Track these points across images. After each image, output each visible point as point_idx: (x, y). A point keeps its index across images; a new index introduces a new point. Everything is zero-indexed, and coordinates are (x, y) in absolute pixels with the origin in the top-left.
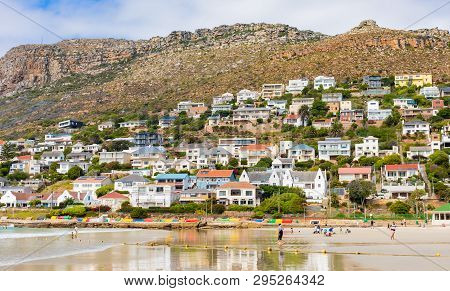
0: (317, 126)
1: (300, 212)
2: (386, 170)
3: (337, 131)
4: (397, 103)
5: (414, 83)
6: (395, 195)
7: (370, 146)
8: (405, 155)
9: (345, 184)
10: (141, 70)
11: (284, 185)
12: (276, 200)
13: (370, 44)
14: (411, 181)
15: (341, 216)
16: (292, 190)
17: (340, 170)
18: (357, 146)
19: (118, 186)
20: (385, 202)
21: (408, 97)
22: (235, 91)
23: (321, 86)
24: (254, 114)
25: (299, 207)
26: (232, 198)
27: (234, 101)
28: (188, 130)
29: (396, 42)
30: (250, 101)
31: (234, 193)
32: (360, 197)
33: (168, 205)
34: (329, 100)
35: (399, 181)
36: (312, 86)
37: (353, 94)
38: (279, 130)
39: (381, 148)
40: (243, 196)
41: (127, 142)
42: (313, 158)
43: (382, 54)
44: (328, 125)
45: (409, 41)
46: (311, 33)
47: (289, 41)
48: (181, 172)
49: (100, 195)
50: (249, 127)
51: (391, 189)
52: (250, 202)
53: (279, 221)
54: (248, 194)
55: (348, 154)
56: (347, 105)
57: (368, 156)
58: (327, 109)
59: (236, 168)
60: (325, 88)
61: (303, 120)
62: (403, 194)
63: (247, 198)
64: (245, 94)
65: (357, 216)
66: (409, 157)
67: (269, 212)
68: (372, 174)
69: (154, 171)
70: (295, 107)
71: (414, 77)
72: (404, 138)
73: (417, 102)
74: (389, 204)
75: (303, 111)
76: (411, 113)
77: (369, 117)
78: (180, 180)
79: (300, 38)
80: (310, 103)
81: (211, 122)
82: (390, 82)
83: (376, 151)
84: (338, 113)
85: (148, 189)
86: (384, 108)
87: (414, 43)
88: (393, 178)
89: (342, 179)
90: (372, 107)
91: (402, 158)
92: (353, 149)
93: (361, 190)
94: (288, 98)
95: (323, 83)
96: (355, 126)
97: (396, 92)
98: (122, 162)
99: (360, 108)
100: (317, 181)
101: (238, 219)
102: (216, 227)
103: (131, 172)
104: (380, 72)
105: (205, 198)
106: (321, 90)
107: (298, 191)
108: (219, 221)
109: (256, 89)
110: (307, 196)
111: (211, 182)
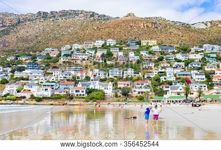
0: (108, 63)
1: (103, 99)
2: (136, 83)
3: (117, 65)
4: (142, 53)
5: (149, 44)
6: (139, 93)
7: (130, 72)
8: (144, 76)
9: (120, 88)
10: (23, 30)
11: (96, 88)
12: (94, 94)
13: (131, 25)
14: (145, 87)
15: (119, 101)
16: (100, 91)
17: (118, 82)
18: (125, 72)
19: (26, 88)
20: (135, 95)
21: (146, 50)
22: (71, 44)
23: (110, 44)
24: (81, 56)
25: (103, 97)
26: (76, 93)
27: (71, 49)
28: (51, 62)
29: (142, 24)
30: (78, 50)
31: (76, 91)
32: (126, 94)
33: (50, 96)
34: (114, 51)
35: (141, 87)
36: (106, 43)
37: (124, 48)
38: (92, 64)
39: (135, 73)
40: (80, 93)
41: (24, 67)
42: (107, 77)
43: (136, 30)
44: (113, 62)
45: (148, 24)
46: (104, 16)
47: (94, 20)
48: (52, 82)
49: (18, 91)
50: (79, 62)
51: (138, 90)
52: (83, 95)
53: (95, 103)
54: (83, 92)
55: (121, 75)
56: (121, 54)
57: (129, 76)
58: (113, 55)
59: (75, 81)
60: (111, 45)
61: (102, 59)
62: (142, 93)
63: (82, 94)
64: (76, 46)
65: (125, 101)
66: (145, 77)
67: (91, 99)
68: (131, 84)
69: (40, 81)
70: (99, 54)
71: (149, 42)
72: (144, 69)
73: (150, 53)
74: (137, 96)
75: (103, 56)
76: (147, 58)
77: (130, 60)
78: (53, 86)
79: (99, 18)
80: (105, 52)
81: (61, 59)
82: (139, 43)
83: (133, 74)
84: (117, 57)
85: (41, 89)
86: (136, 55)
87: (150, 25)
88: (138, 86)
89: (119, 86)
90: (132, 55)
91: (142, 78)
92: (123, 73)
93: (126, 91)
94: (95, 49)
95: (111, 43)
96: (124, 63)
97: (141, 48)
98: (25, 77)
99: (126, 55)
100: (109, 87)
101: (79, 102)
102: (71, 105)
103: (30, 82)
104: (135, 38)
105: (65, 93)
106: (110, 46)
107: (102, 91)
108: (72, 103)
109: (81, 44)
110: (105, 92)
111: (66, 87)
